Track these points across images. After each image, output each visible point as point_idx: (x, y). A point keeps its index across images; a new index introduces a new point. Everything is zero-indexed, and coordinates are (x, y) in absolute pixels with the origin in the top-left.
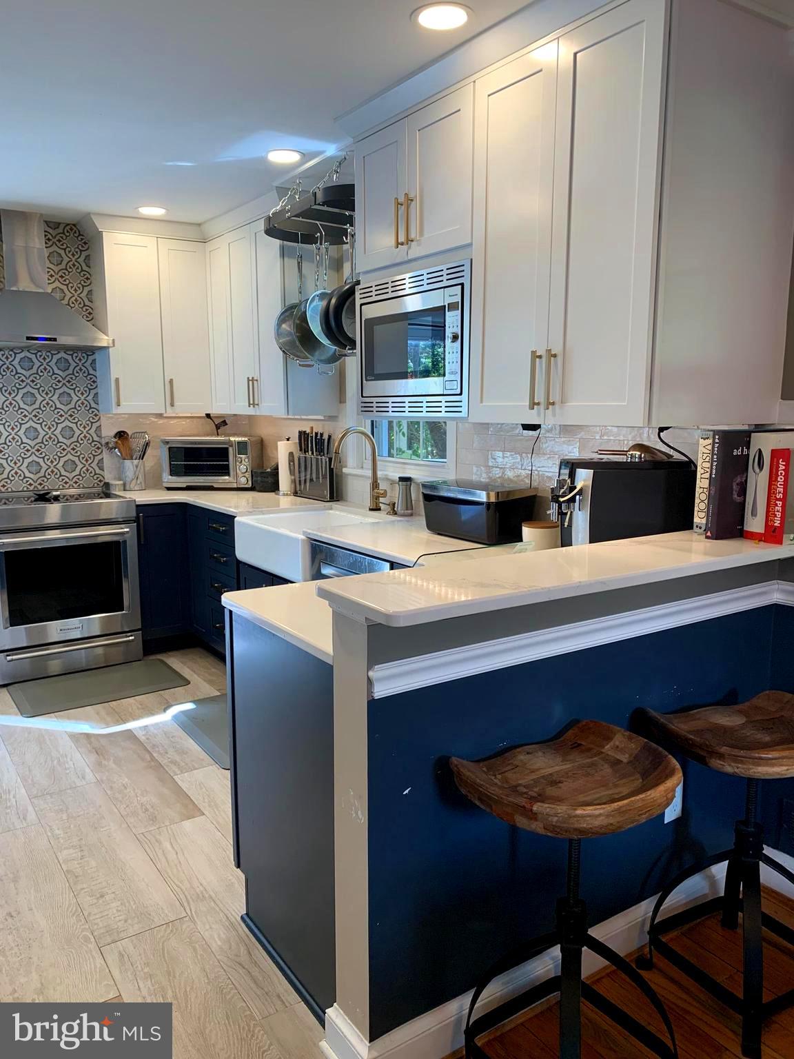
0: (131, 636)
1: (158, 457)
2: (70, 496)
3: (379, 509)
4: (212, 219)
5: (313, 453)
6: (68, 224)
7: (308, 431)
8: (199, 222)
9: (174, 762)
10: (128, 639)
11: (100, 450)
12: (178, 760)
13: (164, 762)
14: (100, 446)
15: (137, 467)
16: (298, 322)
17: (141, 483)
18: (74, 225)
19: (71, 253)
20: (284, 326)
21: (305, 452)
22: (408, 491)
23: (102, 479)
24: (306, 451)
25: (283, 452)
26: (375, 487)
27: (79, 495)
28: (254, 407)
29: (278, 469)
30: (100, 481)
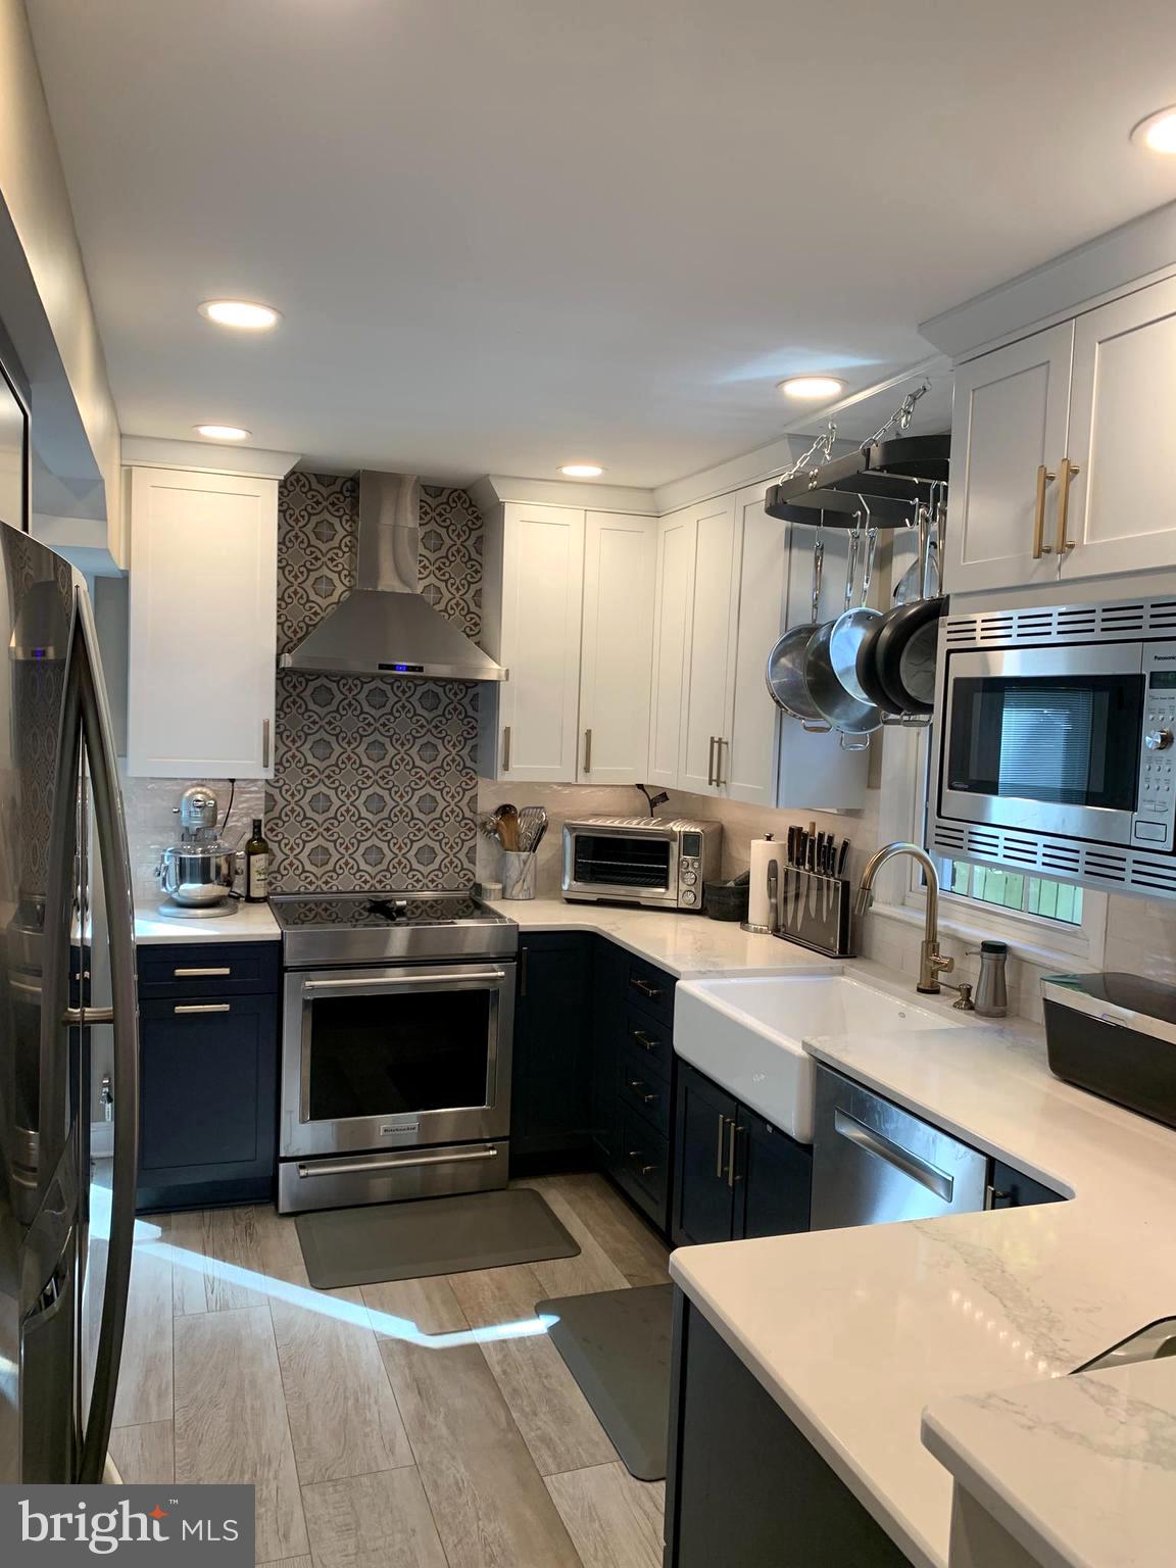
0: (492, 1148)
1: (558, 847)
2: (423, 902)
3: (937, 992)
4: (674, 482)
5: (812, 869)
6: (456, 490)
7: (806, 829)
8: (651, 485)
9: (546, 1440)
10: (486, 1154)
11: (473, 832)
12: (553, 1435)
13: (530, 1435)
14: (473, 827)
15: (525, 863)
16: (811, 658)
17: (529, 889)
18: (464, 491)
19: (456, 533)
20: (784, 661)
21: (798, 864)
22: (999, 972)
23: (472, 877)
24: (800, 863)
25: (759, 857)
26: (930, 950)
27: (436, 901)
28: (718, 786)
29: (748, 883)
30: (469, 880)
